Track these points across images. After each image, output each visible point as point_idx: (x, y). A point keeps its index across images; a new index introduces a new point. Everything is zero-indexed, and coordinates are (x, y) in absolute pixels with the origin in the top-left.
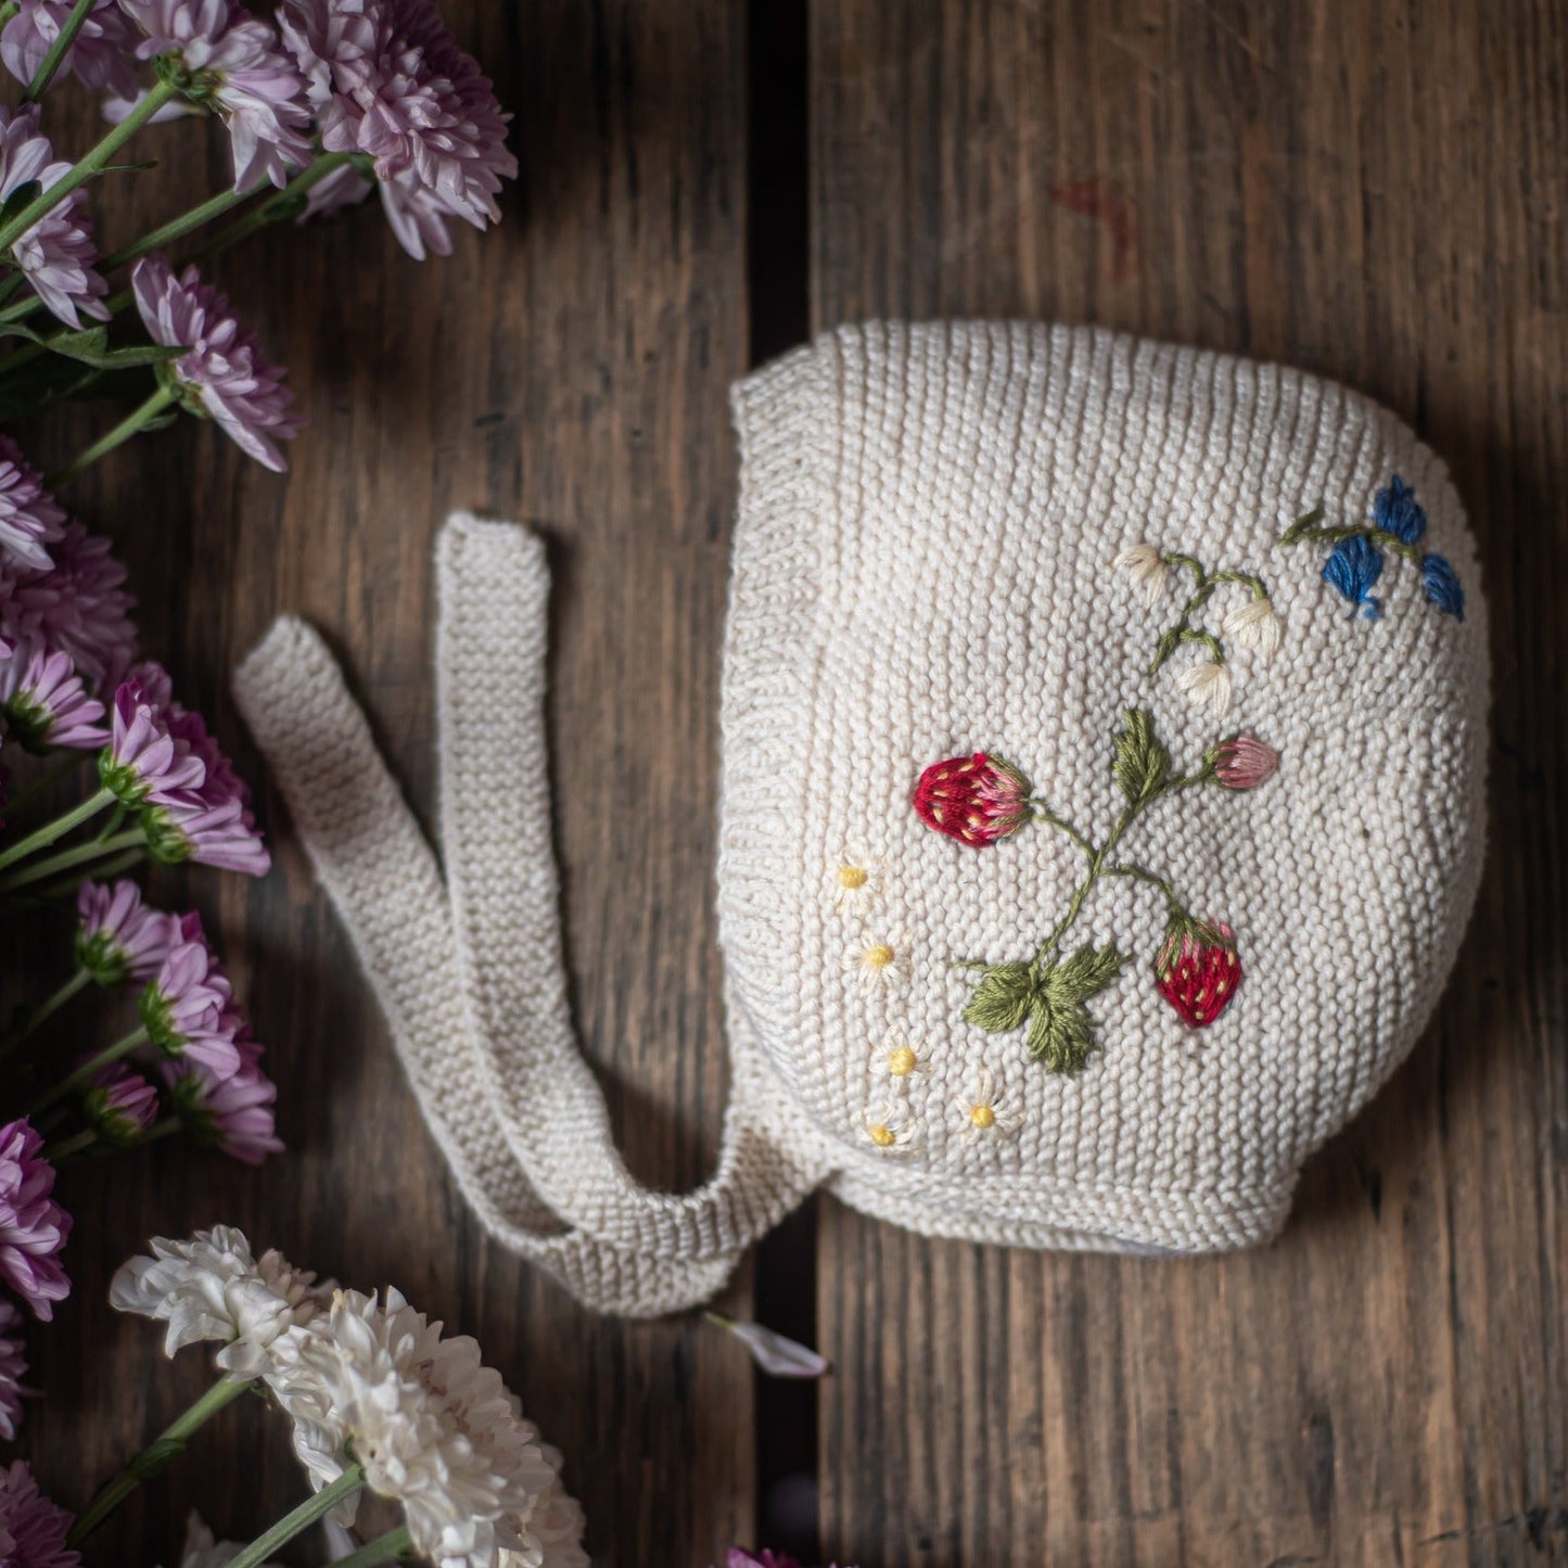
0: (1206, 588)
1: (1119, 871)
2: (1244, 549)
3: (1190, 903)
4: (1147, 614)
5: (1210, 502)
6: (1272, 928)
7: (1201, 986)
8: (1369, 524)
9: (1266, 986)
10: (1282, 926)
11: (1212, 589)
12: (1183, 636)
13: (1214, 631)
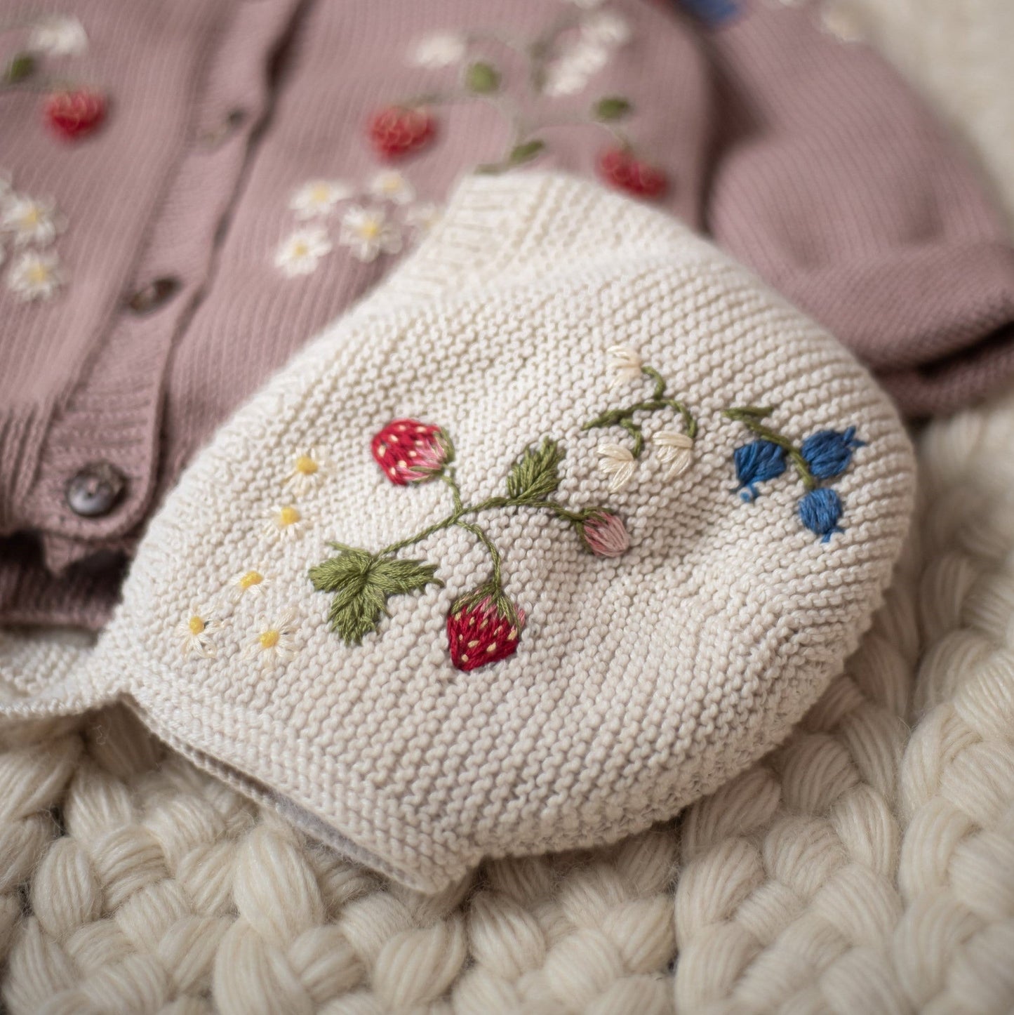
0: (659, 401)
1: (471, 528)
2: (701, 399)
3: (508, 583)
4: (607, 391)
5: (700, 356)
6: (557, 639)
7: (477, 638)
8: (796, 443)
9: (527, 670)
10: (566, 644)
11: (662, 407)
12: (624, 421)
13: (646, 433)
